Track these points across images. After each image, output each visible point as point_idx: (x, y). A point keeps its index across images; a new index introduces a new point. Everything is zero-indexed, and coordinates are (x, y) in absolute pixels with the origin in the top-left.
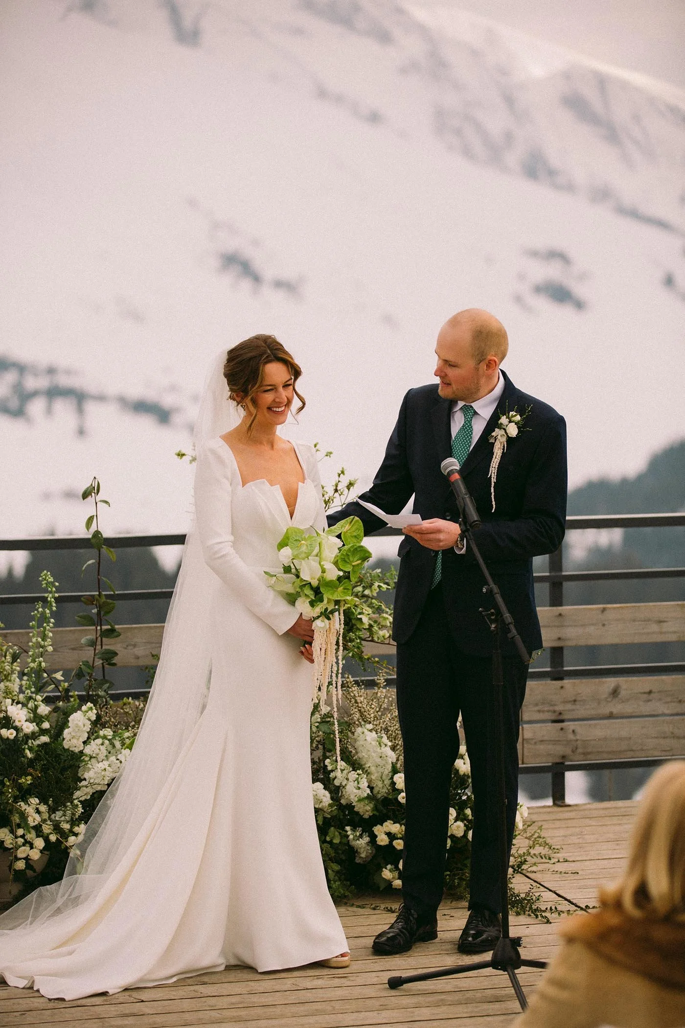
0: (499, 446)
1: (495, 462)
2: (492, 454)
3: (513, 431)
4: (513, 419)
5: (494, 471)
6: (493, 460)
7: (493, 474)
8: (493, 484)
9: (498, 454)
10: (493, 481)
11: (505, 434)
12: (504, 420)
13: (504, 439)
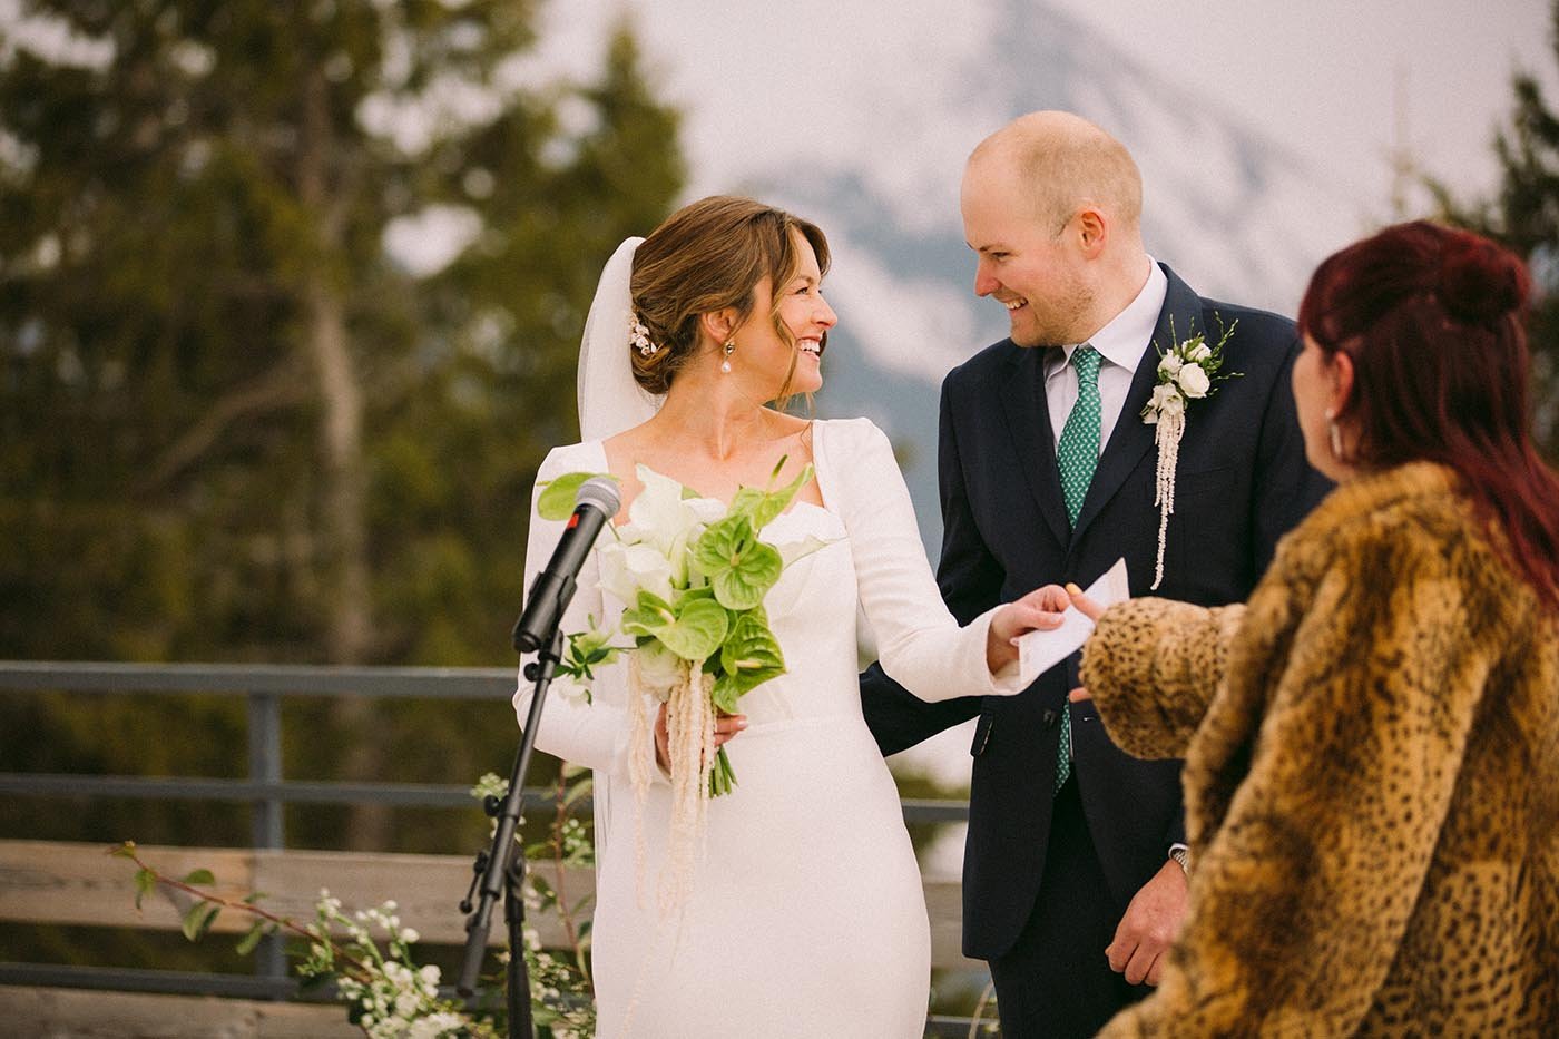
0: (1169, 427)
1: (1166, 467)
2: (1154, 450)
3: (1197, 383)
4: (1192, 354)
5: (1166, 489)
6: (1160, 464)
7: (1165, 497)
8: (1165, 520)
9: (1170, 445)
10: (1164, 512)
11: (1178, 395)
12: (1170, 361)
13: (1178, 408)
